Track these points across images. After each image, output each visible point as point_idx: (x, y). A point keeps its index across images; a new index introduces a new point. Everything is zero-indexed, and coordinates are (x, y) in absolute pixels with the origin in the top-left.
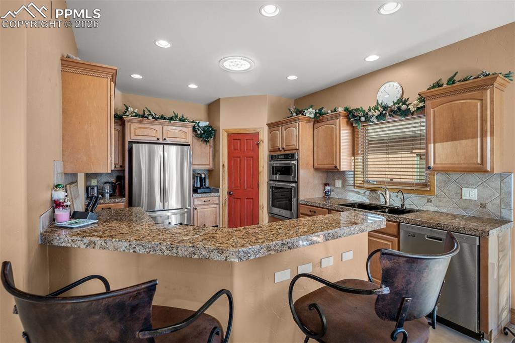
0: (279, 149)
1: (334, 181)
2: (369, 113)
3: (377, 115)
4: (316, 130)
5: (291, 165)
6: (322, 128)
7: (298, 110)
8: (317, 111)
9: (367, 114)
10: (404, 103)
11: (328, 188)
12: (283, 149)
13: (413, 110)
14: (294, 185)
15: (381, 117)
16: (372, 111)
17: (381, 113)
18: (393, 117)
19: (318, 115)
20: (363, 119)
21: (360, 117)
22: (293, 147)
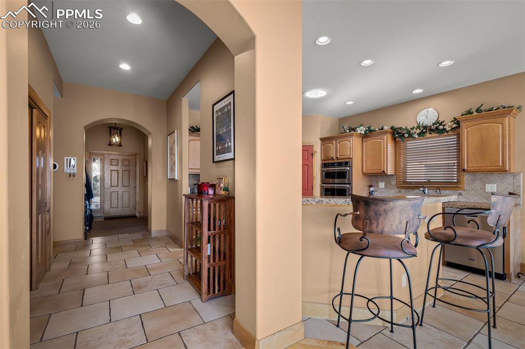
0: (333, 158)
1: (378, 183)
2: (411, 131)
3: (418, 132)
4: (364, 144)
5: (346, 170)
6: (370, 142)
7: (350, 128)
8: (367, 129)
9: (410, 131)
10: (441, 124)
11: (372, 189)
12: (337, 158)
13: (449, 129)
14: (348, 186)
15: (421, 134)
16: (415, 129)
17: (422, 131)
18: (431, 134)
19: (368, 132)
20: (406, 135)
21: (404, 134)
22: (347, 156)
